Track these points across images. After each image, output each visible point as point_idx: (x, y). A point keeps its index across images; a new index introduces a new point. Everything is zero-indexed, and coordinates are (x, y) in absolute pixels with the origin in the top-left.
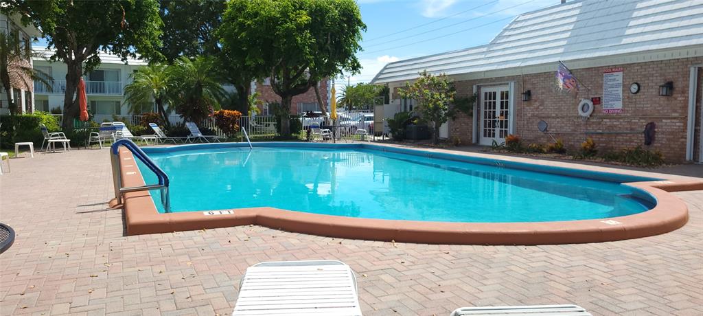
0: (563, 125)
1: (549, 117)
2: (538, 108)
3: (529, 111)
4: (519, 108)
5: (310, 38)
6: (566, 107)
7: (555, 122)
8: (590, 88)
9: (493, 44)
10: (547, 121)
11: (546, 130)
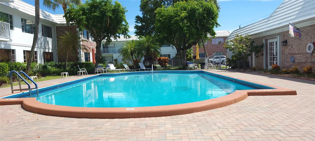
0: (301, 58)
1: (295, 54)
2: (290, 49)
3: (287, 51)
4: (282, 50)
5: (187, 23)
6: (302, 48)
7: (297, 57)
8: (312, 37)
9: (270, 17)
10: (294, 56)
11: (294, 61)
